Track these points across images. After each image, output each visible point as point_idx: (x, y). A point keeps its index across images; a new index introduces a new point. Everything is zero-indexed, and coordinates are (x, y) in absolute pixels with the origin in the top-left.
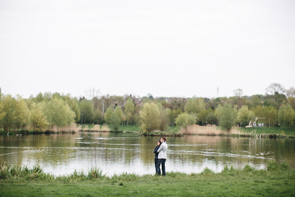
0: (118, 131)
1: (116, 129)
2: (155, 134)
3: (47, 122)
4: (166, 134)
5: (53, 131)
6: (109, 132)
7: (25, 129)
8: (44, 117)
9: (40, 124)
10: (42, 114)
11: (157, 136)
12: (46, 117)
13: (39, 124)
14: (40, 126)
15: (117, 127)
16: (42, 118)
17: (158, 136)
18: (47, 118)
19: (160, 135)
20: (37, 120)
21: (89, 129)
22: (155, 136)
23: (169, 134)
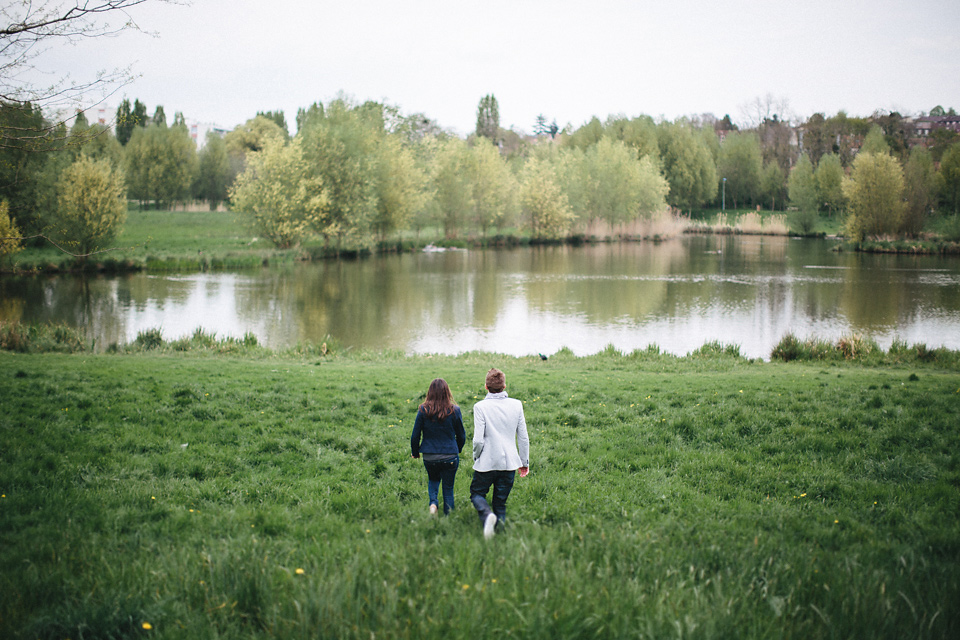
0: (812, 231)
1: (806, 227)
2: (880, 248)
3: (567, 211)
4: (914, 247)
5: (593, 237)
6: (785, 235)
7: (506, 232)
8: (560, 198)
9: (549, 218)
10: (556, 189)
11: (884, 252)
12: (566, 196)
13: (547, 216)
14: (548, 224)
15: (807, 221)
16: (556, 201)
17: (889, 253)
18: (567, 200)
19: (896, 250)
20: (539, 206)
21: (729, 225)
22: (878, 252)
23: (923, 246)
